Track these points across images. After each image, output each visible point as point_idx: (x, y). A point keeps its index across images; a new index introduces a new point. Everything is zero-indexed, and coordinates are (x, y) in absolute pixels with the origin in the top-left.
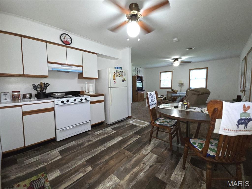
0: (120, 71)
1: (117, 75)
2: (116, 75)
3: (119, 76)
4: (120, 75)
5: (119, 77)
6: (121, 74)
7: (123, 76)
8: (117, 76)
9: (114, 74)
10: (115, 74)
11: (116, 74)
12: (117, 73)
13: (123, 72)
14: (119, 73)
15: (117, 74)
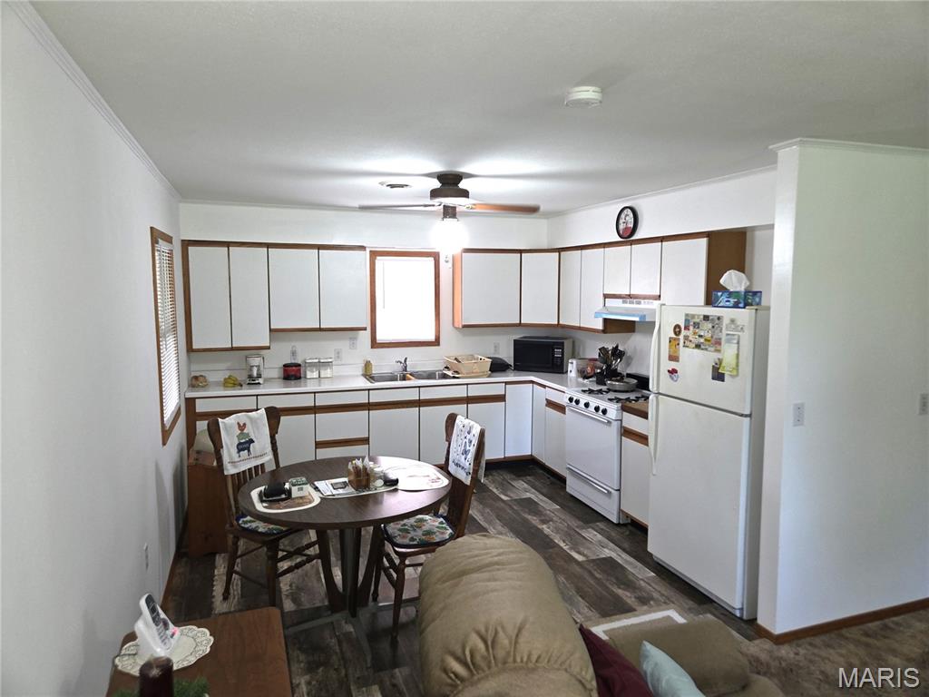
0: (706, 318)
1: (686, 338)
2: (681, 337)
3: (698, 346)
4: (702, 340)
5: (696, 351)
6: (708, 335)
7: (720, 344)
8: (688, 343)
9: (675, 333)
10: (680, 332)
11: (684, 333)
12: (687, 328)
13: (726, 321)
14: (696, 325)
15: (689, 333)
